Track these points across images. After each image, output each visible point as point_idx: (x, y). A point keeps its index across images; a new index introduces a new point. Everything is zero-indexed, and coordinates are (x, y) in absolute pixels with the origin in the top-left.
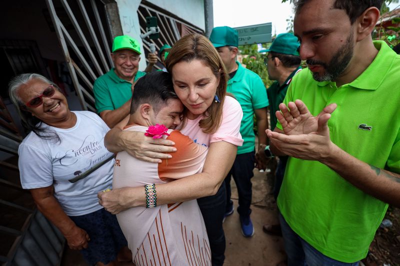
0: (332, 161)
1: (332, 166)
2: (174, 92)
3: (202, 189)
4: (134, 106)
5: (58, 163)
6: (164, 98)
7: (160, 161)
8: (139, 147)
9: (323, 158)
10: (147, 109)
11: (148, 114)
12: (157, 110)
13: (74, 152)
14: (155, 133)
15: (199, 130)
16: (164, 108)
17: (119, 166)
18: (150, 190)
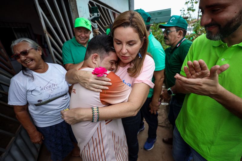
0: (219, 97)
1: (219, 100)
2: (114, 47)
3: (128, 112)
4: (88, 55)
5: (30, 93)
6: (107, 51)
7: (101, 91)
8: (88, 81)
9: (212, 95)
10: (96, 57)
11: (96, 60)
12: (102, 58)
13: (41, 88)
14: (99, 73)
15: (126, 74)
16: (107, 57)
17: (75, 93)
18: (96, 112)
